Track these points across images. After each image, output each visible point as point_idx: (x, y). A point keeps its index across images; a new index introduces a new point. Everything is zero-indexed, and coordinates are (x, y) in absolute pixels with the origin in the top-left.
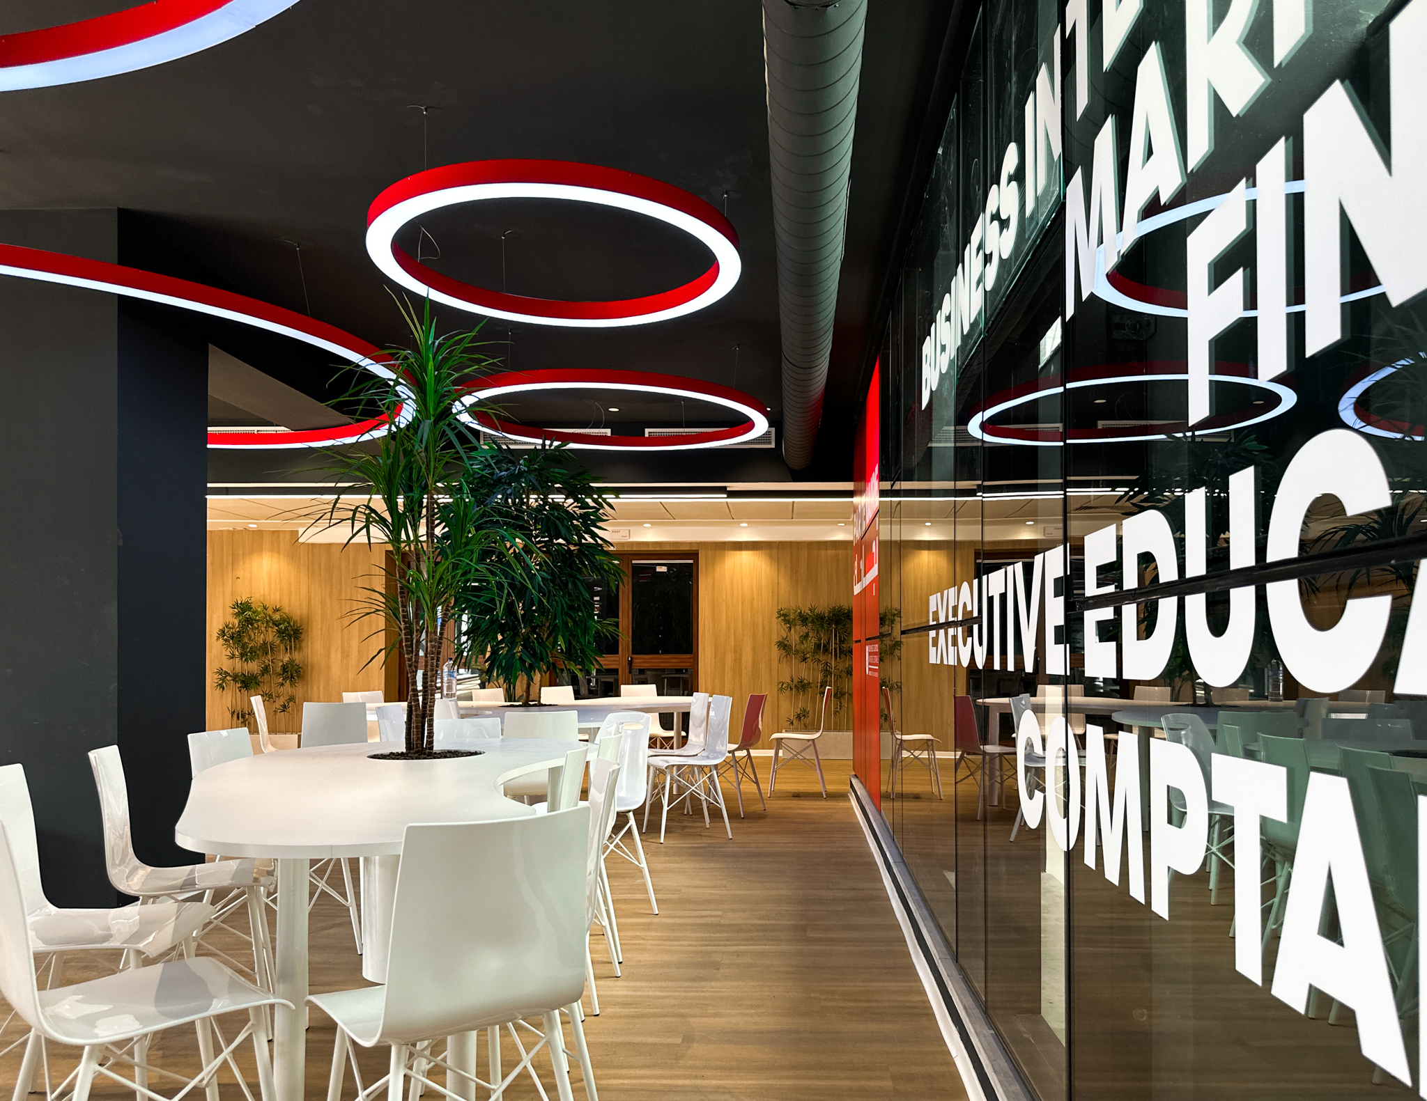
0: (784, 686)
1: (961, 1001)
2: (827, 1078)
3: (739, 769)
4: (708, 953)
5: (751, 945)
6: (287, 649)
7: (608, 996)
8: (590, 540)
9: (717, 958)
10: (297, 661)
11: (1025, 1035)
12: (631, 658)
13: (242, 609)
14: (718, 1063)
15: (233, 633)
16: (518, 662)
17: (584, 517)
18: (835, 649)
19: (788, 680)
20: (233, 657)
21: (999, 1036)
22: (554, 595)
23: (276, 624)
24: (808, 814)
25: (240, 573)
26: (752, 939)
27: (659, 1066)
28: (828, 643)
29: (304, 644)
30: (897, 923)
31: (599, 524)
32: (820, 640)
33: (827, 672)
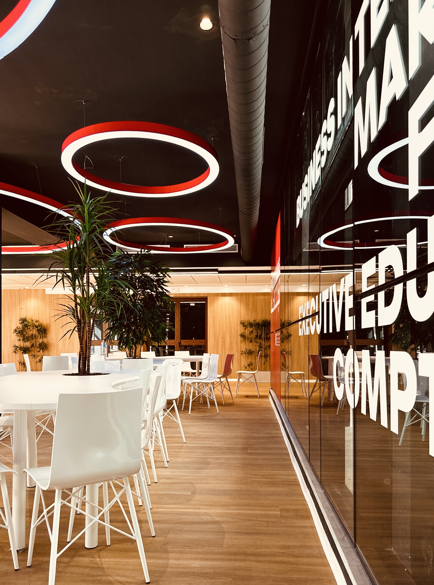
0: (243, 352)
1: (311, 478)
2: (252, 510)
3: (222, 384)
4: (205, 458)
5: (224, 455)
6: (41, 337)
7: (161, 475)
8: (161, 290)
9: (209, 460)
10: (45, 342)
11: (338, 492)
12: (180, 341)
13: (23, 321)
14: (206, 503)
15: (19, 331)
16: (131, 340)
17: (158, 281)
18: (264, 337)
19: (245, 350)
20: (20, 340)
21: (326, 493)
22: (146, 313)
23: (37, 327)
24: (251, 404)
25: (22, 306)
26: (224, 452)
27: (181, 504)
28: (261, 335)
29: (48, 335)
30: (286, 447)
31: (164, 284)
32: (258, 333)
33: (261, 347)
